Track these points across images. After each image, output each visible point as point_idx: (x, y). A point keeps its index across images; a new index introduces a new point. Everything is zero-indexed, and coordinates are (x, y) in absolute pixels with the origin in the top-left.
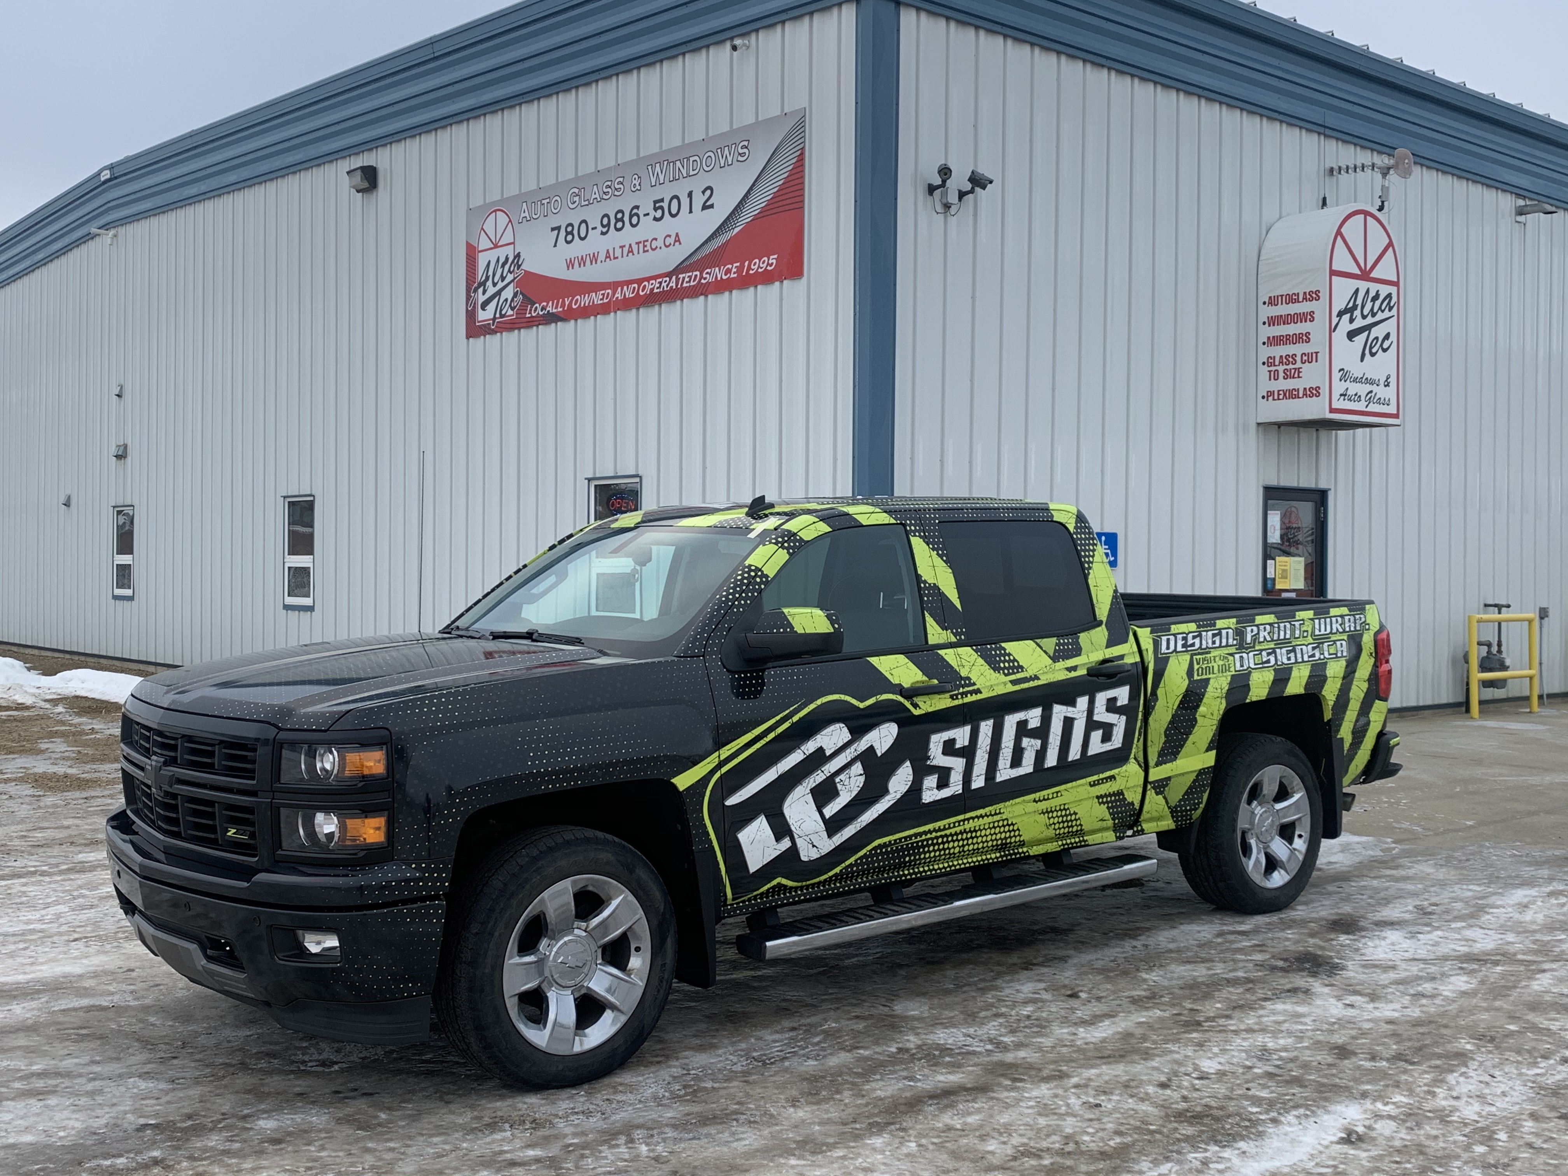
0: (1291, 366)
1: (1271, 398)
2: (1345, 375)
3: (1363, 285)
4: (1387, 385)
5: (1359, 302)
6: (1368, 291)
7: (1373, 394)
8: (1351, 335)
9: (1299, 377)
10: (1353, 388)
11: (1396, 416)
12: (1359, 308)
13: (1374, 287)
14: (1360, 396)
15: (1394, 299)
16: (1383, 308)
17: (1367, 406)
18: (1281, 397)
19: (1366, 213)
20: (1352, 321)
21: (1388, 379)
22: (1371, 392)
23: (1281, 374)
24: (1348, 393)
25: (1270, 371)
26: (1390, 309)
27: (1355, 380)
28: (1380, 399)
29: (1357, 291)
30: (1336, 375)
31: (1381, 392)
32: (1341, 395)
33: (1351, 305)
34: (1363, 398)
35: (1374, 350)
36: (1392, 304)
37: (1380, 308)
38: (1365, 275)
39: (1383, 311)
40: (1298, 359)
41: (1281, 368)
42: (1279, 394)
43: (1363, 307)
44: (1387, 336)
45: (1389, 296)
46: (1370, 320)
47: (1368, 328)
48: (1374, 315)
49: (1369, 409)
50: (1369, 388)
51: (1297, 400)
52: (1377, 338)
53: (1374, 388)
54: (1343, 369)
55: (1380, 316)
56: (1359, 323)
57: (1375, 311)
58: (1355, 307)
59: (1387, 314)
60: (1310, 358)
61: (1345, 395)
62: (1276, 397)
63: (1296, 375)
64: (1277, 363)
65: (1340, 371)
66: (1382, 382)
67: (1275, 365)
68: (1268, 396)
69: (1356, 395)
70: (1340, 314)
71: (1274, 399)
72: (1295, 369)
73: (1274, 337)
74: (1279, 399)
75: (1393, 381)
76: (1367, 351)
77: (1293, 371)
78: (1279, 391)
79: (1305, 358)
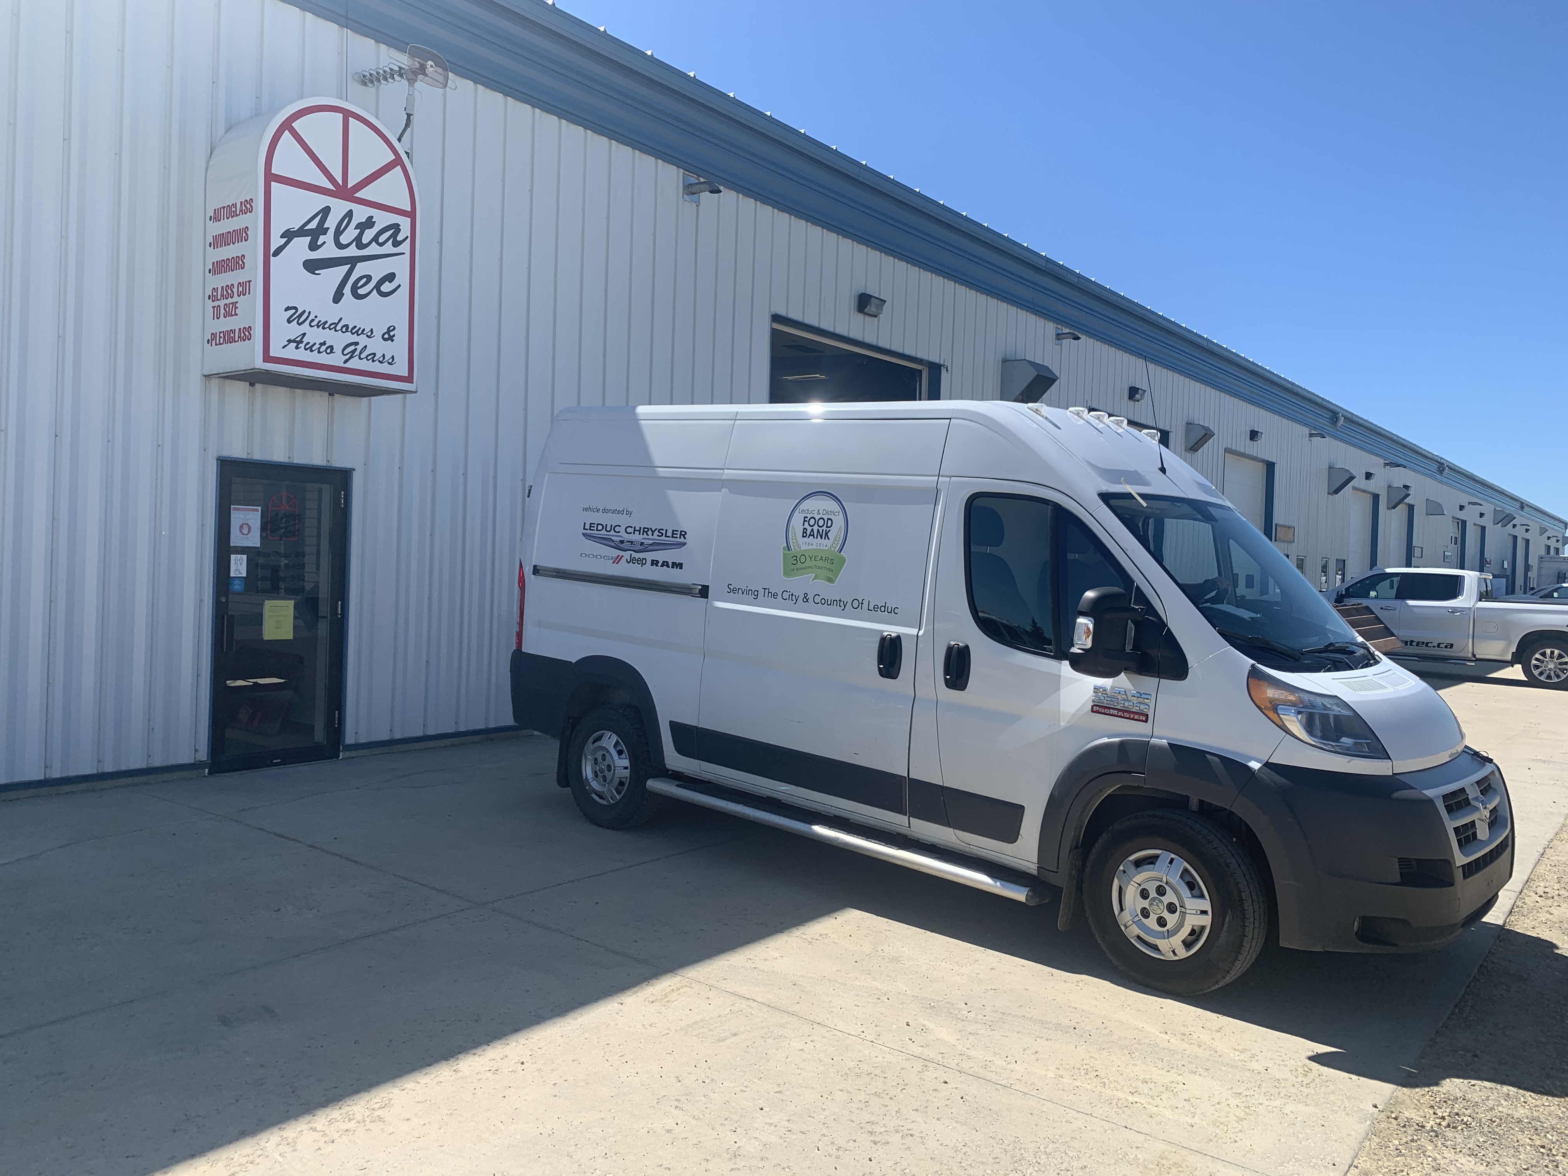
0: (230, 300)
1: (214, 342)
2: (296, 316)
3: (339, 207)
4: (391, 338)
5: (331, 223)
6: (350, 214)
7: (359, 348)
8: (312, 266)
9: (236, 315)
10: (315, 336)
11: (409, 379)
12: (331, 233)
13: (361, 214)
14: (331, 347)
15: (405, 232)
16: (381, 239)
17: (345, 362)
18: (222, 340)
19: (347, 114)
20: (313, 247)
21: (389, 331)
22: (357, 344)
23: (222, 311)
24: (305, 340)
25: (214, 307)
26: (396, 244)
27: (322, 325)
28: (374, 354)
29: (326, 211)
30: (278, 316)
31: (377, 346)
32: (290, 341)
33: (313, 225)
34: (338, 349)
35: (361, 291)
36: (399, 238)
37: (375, 239)
38: (344, 192)
39: (381, 245)
40: (235, 290)
41: (222, 303)
42: (220, 337)
43: (338, 233)
44: (391, 277)
45: (396, 228)
46: (353, 251)
47: (353, 261)
48: (361, 246)
49: (348, 365)
50: (350, 338)
51: (233, 344)
52: (369, 278)
53: (363, 340)
54: (296, 308)
55: (373, 249)
56: (328, 250)
57: (365, 240)
58: (321, 230)
59: (388, 248)
60: (245, 288)
61: (301, 342)
62: (218, 342)
63: (233, 313)
64: (219, 298)
65: (287, 309)
66: (378, 334)
67: (218, 300)
68: (212, 340)
69: (324, 343)
70: (289, 235)
71: (216, 345)
72: (232, 303)
73: (217, 262)
74: (220, 344)
75: (401, 334)
76: (347, 290)
77: (231, 306)
78: (220, 333)
79: (241, 289)
